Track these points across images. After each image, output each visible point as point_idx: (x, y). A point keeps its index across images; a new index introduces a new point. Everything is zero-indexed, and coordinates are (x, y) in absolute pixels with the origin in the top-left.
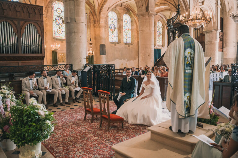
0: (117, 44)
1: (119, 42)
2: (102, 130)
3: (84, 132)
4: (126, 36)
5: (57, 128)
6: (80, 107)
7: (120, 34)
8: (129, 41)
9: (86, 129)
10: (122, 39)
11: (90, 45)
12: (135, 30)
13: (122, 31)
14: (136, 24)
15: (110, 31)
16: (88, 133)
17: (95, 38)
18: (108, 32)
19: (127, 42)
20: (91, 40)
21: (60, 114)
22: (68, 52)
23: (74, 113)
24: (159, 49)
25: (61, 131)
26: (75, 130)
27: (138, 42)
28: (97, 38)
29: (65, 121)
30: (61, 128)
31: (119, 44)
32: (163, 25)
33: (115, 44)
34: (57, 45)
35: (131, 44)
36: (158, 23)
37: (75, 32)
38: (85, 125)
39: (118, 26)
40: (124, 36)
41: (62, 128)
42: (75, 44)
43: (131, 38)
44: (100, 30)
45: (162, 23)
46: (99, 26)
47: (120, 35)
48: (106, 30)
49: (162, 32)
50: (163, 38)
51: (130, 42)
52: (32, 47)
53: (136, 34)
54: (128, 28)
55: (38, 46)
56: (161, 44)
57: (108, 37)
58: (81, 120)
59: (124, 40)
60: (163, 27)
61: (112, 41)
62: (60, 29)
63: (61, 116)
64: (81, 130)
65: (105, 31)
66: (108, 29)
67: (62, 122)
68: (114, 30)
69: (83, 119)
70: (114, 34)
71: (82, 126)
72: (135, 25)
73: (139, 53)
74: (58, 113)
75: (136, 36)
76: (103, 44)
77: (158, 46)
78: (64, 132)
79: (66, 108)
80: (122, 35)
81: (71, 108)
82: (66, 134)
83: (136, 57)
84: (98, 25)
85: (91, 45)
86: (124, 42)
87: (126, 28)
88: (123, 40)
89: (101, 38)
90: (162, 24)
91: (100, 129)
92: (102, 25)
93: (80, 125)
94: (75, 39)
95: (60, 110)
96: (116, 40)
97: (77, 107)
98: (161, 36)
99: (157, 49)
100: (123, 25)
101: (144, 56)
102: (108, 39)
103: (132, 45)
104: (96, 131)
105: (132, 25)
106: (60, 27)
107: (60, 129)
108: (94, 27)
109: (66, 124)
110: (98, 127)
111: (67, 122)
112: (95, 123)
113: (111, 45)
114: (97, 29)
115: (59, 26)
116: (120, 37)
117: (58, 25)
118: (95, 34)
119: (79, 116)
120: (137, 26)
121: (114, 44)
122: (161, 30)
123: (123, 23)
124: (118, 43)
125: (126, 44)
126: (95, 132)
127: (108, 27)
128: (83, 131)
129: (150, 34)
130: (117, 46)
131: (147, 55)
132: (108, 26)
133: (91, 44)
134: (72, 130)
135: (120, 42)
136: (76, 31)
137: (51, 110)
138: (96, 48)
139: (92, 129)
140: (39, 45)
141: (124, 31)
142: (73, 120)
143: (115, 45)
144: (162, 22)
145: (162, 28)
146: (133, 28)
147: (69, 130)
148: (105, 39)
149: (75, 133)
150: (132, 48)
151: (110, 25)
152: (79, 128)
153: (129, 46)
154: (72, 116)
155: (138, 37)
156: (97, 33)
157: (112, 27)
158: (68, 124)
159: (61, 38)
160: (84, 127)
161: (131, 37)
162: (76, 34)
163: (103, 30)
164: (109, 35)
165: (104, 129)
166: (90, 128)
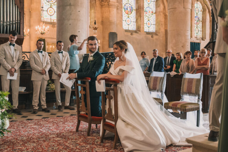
0: (134, 33)
1: (138, 30)
2: (104, 147)
3: (73, 149)
4: (148, 22)
5: (29, 141)
6: (72, 115)
7: (139, 18)
8: (152, 29)
9: (77, 144)
10: (142, 26)
11: (94, 31)
12: (162, 14)
13: (142, 15)
14: (164, 4)
15: (125, 13)
16: (79, 149)
17: (102, 23)
18: (122, 15)
19: (150, 31)
20: (95, 23)
21: (38, 122)
22: (60, 35)
23: (62, 123)
24: (196, 43)
25: (35, 145)
26: (58, 145)
27: (166, 31)
28: (105, 22)
29: (44, 131)
30: (35, 140)
31: (138, 33)
32: (203, 8)
33: (132, 32)
34: (44, 27)
35: (156, 33)
36: (196, 5)
37: (70, 5)
38: (76, 139)
39: (136, 7)
40: (145, 22)
41: (38, 141)
42: (71, 22)
43: (156, 25)
44: (110, 11)
45: (202, 5)
46: (109, 5)
47: (139, 20)
48: (119, 11)
49: (201, 17)
50: (204, 26)
51: (154, 31)
52: (5, 24)
53: (163, 20)
54: (151, 11)
55: (14, 22)
56: (200, 35)
57: (122, 22)
58: (71, 132)
59: (145, 27)
60: (204, 11)
61: (127, 29)
62: (51, 7)
63: (40, 125)
64: (68, 145)
65: (118, 13)
66: (122, 11)
67: (39, 133)
68: (130, 13)
69: (75, 130)
70: (130, 18)
71: (72, 139)
72: (162, 6)
73: (168, 43)
74: (37, 121)
75: (163, 23)
76: (113, 31)
77: (196, 39)
78: (39, 147)
79: (51, 115)
80: (142, 20)
81: (58, 116)
82: (43, 149)
83: (162, 53)
84: (106, 3)
85: (96, 31)
86: (145, 30)
87: (147, 9)
88: (143, 28)
89: (110, 23)
90: (201, 7)
91: (101, 145)
92: (113, 3)
93: (69, 139)
94: (71, 14)
95: (40, 118)
96: (132, 27)
97: (68, 115)
98: (200, 24)
99: (195, 43)
100: (143, 5)
101: (175, 48)
102: (121, 25)
103: (156, 35)
104: (94, 147)
105: (157, 6)
106: (52, 4)
107: (34, 142)
108: (102, 6)
109: (46, 135)
110: (97, 142)
111: (48, 134)
112: (94, 136)
113: (126, 33)
114: (106, 9)
115: (50, 4)
116: (139, 23)
117: (48, 2)
118: (102, 17)
119: (69, 126)
120: (165, 7)
121: (130, 33)
122: (200, 15)
123: (145, 3)
124: (136, 32)
125: (148, 33)
126: (92, 149)
127: (122, 8)
128: (72, 147)
129: (185, 14)
130: (135, 35)
131: (181, 46)
132: (122, 6)
133: (95, 29)
134: (53, 144)
135: (140, 31)
136: (72, 3)
137: (26, 117)
138: (104, 38)
139: (88, 144)
140: (16, 21)
141: (145, 14)
142: (58, 131)
143: (132, 34)
144: (202, 2)
145: (201, 12)
146: (159, 10)
147: (48, 144)
148: (117, 25)
149: (58, 149)
150: (157, 39)
151: (125, 5)
152: (66, 142)
153: (152, 37)
154: (58, 126)
155: (166, 24)
156: (106, 15)
157: (128, 8)
158: (48, 135)
159: (52, 21)
160: (75, 142)
161: (155, 23)
162: (72, 7)
163: (114, 11)
164: (123, 19)
165: (108, 145)
166: (85, 143)
